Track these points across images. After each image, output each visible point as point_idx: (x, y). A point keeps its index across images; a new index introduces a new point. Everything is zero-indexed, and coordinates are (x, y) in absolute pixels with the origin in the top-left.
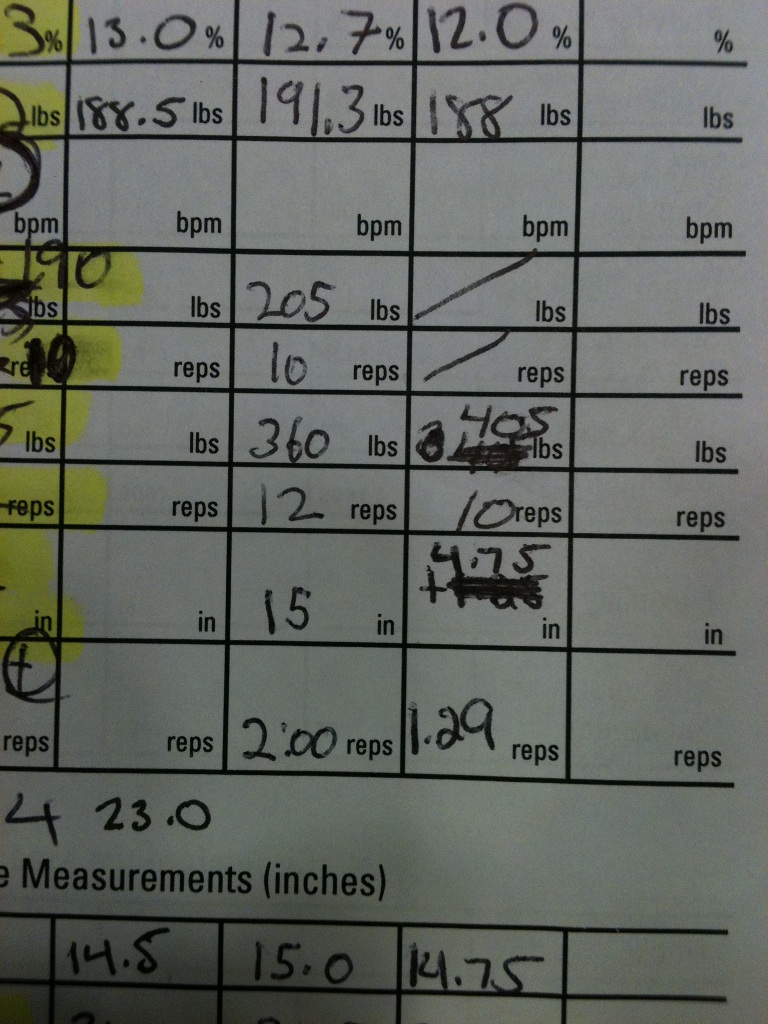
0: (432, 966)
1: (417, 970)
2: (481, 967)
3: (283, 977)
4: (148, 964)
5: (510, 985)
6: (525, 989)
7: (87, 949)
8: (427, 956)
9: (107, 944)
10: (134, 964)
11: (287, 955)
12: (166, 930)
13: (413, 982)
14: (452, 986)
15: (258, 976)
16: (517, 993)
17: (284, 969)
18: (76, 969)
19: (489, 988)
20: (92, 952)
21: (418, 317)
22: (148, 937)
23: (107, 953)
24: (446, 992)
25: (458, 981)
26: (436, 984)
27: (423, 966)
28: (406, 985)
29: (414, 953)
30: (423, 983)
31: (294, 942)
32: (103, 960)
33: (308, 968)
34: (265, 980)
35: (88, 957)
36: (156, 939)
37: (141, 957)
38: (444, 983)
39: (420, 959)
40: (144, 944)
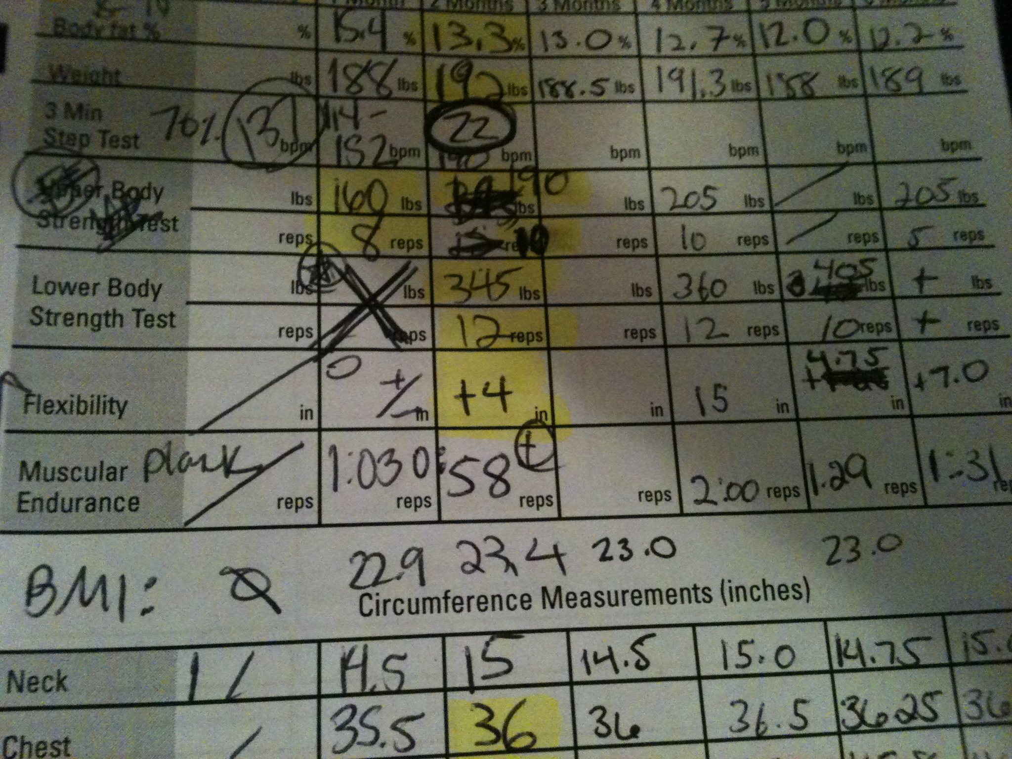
0: (852, 651)
1: (842, 654)
2: (887, 648)
3: (744, 666)
4: (643, 663)
5: (910, 660)
6: (922, 663)
7: (595, 654)
8: (847, 642)
9: (610, 649)
10: (632, 663)
11: (746, 649)
12: (653, 635)
13: (841, 663)
14: (869, 664)
15: (726, 667)
16: (917, 666)
17: (744, 660)
18: (589, 672)
19: (896, 664)
20: (599, 657)
21: (777, 204)
22: (640, 641)
23: (611, 656)
24: (865, 669)
25: (873, 660)
26: (857, 664)
27: (846, 650)
28: (836, 666)
29: (838, 641)
30: (848, 664)
31: (749, 639)
32: (608, 662)
33: (762, 658)
34: (732, 670)
35: (597, 661)
36: (647, 642)
37: (637, 657)
38: (863, 663)
39: (843, 646)
40: (638, 647)
